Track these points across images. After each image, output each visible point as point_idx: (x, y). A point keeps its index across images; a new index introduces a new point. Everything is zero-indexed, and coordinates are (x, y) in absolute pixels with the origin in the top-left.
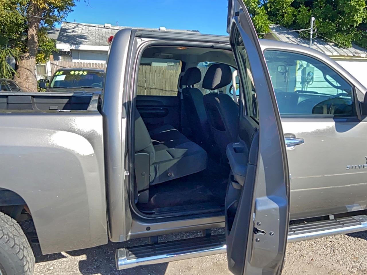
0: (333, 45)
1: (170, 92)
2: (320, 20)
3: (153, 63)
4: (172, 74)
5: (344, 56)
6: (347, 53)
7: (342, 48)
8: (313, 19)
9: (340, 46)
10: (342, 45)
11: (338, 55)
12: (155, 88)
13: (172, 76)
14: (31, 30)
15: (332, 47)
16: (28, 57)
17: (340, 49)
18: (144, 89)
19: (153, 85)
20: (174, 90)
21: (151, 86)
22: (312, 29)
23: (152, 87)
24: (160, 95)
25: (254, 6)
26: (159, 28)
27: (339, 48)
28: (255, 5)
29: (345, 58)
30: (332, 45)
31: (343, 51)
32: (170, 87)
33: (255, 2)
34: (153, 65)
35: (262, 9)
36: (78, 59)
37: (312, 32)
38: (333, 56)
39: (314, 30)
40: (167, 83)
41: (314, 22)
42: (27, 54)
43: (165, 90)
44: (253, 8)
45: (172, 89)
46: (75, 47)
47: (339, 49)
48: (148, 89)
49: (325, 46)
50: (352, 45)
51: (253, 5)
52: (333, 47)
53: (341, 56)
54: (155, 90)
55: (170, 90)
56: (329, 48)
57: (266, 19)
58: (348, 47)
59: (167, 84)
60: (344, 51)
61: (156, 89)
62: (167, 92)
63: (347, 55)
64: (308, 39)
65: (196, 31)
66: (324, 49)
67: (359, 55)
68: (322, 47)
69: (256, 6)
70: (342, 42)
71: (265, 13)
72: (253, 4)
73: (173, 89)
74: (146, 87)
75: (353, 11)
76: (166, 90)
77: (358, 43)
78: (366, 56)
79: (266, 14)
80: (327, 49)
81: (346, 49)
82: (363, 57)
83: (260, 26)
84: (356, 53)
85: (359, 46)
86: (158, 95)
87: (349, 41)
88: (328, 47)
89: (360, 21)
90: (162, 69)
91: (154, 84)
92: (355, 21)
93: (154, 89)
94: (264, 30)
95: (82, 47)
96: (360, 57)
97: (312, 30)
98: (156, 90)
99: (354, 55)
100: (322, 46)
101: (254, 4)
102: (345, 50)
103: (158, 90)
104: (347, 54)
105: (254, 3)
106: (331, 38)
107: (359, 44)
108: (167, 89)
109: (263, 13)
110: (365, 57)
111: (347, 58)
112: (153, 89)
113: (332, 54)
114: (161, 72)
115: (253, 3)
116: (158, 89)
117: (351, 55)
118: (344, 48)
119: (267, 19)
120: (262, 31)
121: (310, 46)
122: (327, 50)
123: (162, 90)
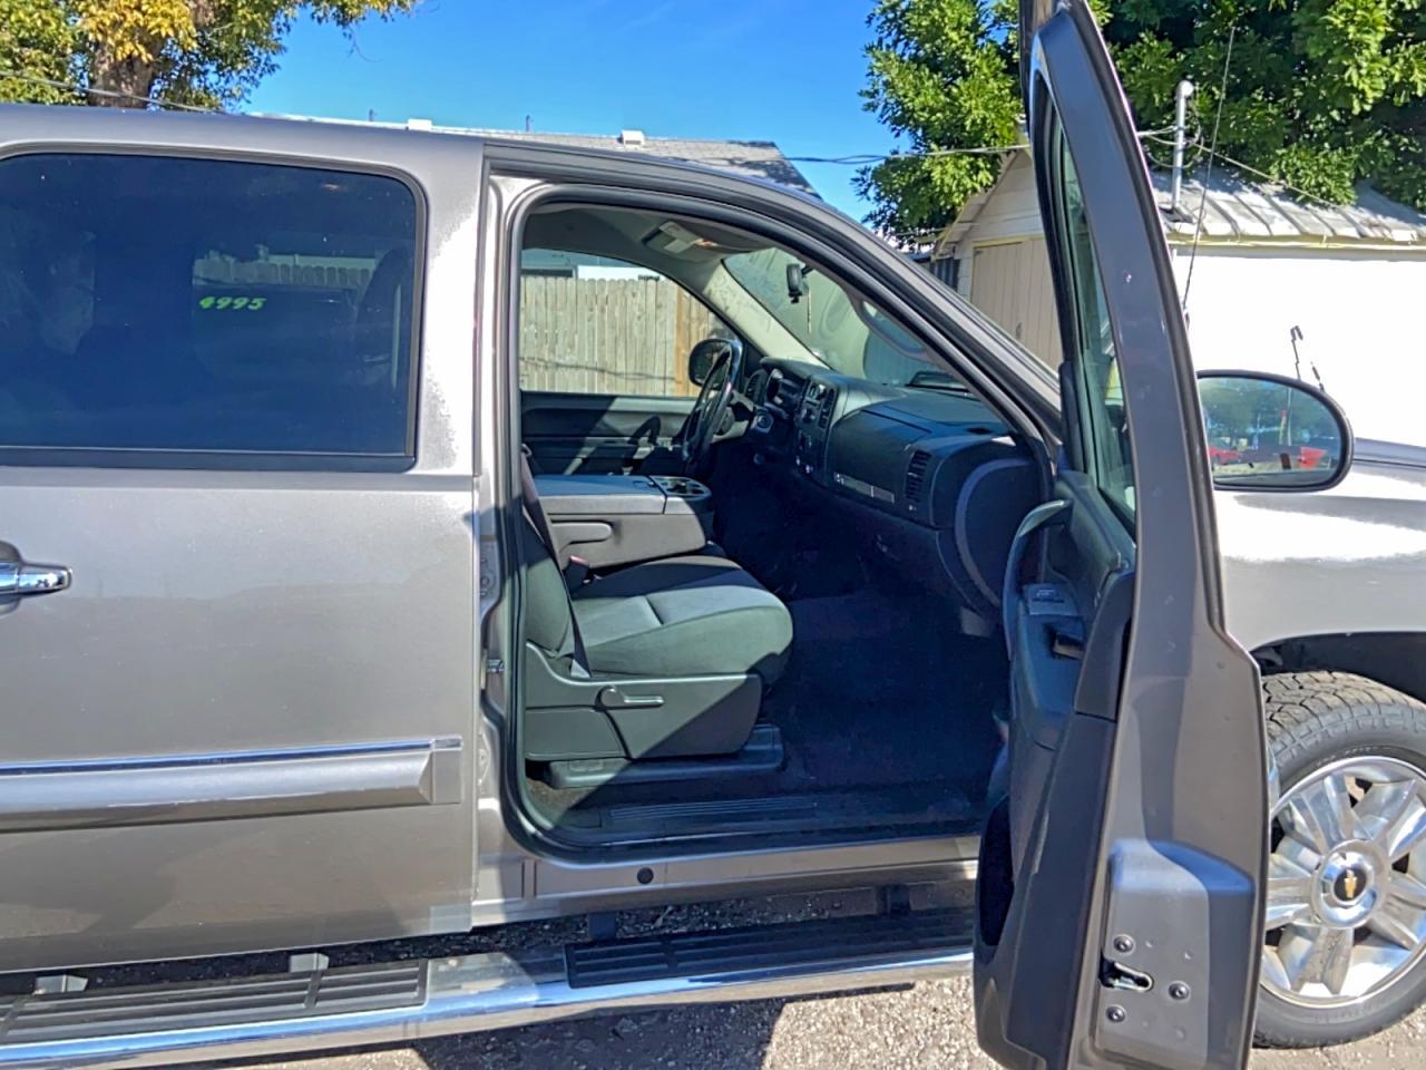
0: (1278, 194)
1: (635, 379)
2: (1217, 92)
4: (640, 310)
5: (1319, 238)
6: (1334, 227)
7: (1316, 204)
8: (1186, 88)
9: (1307, 199)
10: (1315, 193)
11: (1295, 232)
12: (574, 363)
13: (643, 318)
15: (1272, 203)
17: (1307, 209)
19: (567, 354)
20: (649, 371)
21: (560, 356)
22: (1180, 129)
23: (561, 361)
24: (596, 392)
25: (956, 42)
26: (618, 136)
27: (1302, 204)
28: (961, 38)
29: (1324, 246)
30: (1272, 193)
31: (1316, 216)
32: (632, 362)
33: (963, 28)
35: (985, 52)
37: (1180, 143)
38: (1271, 238)
39: (1189, 134)
40: (622, 344)
41: (1188, 99)
43: (613, 370)
44: (953, 53)
45: (641, 367)
47: (1302, 210)
48: (546, 367)
49: (1243, 197)
50: (1357, 193)
51: (952, 41)
52: (1276, 200)
53: (1305, 236)
54: (573, 370)
55: (635, 374)
56: (1260, 207)
57: (1003, 92)
58: (1339, 203)
59: (621, 350)
60: (1320, 219)
61: (577, 367)
62: (621, 381)
63: (1331, 235)
64: (1166, 169)
65: (763, 145)
66: (1236, 209)
67: (1386, 232)
68: (1228, 202)
69: (964, 40)
70: (1313, 183)
71: (997, 68)
72: (954, 35)
73: (646, 367)
75: (1336, 52)
76: (619, 370)
77: (1385, 185)
78: (1415, 236)
79: (1004, 71)
80: (1251, 210)
81: (1331, 210)
82: (1405, 243)
83: (979, 121)
84: (1371, 226)
85: (1390, 197)
86: (586, 391)
87: (1341, 176)
88: (1256, 203)
89: (1375, 90)
90: (603, 290)
91: (569, 350)
92: (1354, 90)
93: (572, 367)
94: (995, 136)
96: (1392, 242)
97: (1181, 134)
98: (580, 371)
99: (1363, 236)
100: (1226, 196)
101: (959, 34)
102: (1328, 215)
103: (586, 373)
104: (1333, 231)
105: (956, 29)
106: (1265, 166)
107: (1388, 189)
108: (621, 368)
109: (989, 67)
110: (1413, 243)
111: (1332, 246)
112: (567, 366)
113: (1268, 228)
114: (599, 302)
115: (954, 29)
116: (587, 368)
117: (1352, 232)
118: (1323, 206)
119: (1007, 91)
120: (987, 139)
121: (1174, 197)
122: (1247, 211)
123: (602, 371)
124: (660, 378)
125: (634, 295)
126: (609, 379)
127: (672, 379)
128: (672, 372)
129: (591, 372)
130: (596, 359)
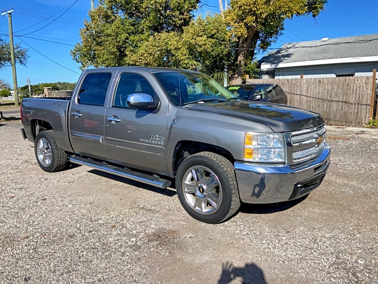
3: (356, 73)
14: (239, 57)
16: (237, 77)
18: (324, 101)
19: (335, 98)
21: (333, 99)
23: (333, 100)
34: (356, 76)
36: (279, 76)
42: (237, 75)
43: (350, 103)
46: (275, 66)
48: (328, 101)
61: (338, 101)
74: (327, 99)
93: (336, 101)
95: (281, 65)
108: (352, 102)
123: (346, 102)
124: (365, 105)
125: (358, 81)
126: (348, 105)
127: (370, 105)
128: (369, 103)
129: (342, 103)
130: (344, 99)
